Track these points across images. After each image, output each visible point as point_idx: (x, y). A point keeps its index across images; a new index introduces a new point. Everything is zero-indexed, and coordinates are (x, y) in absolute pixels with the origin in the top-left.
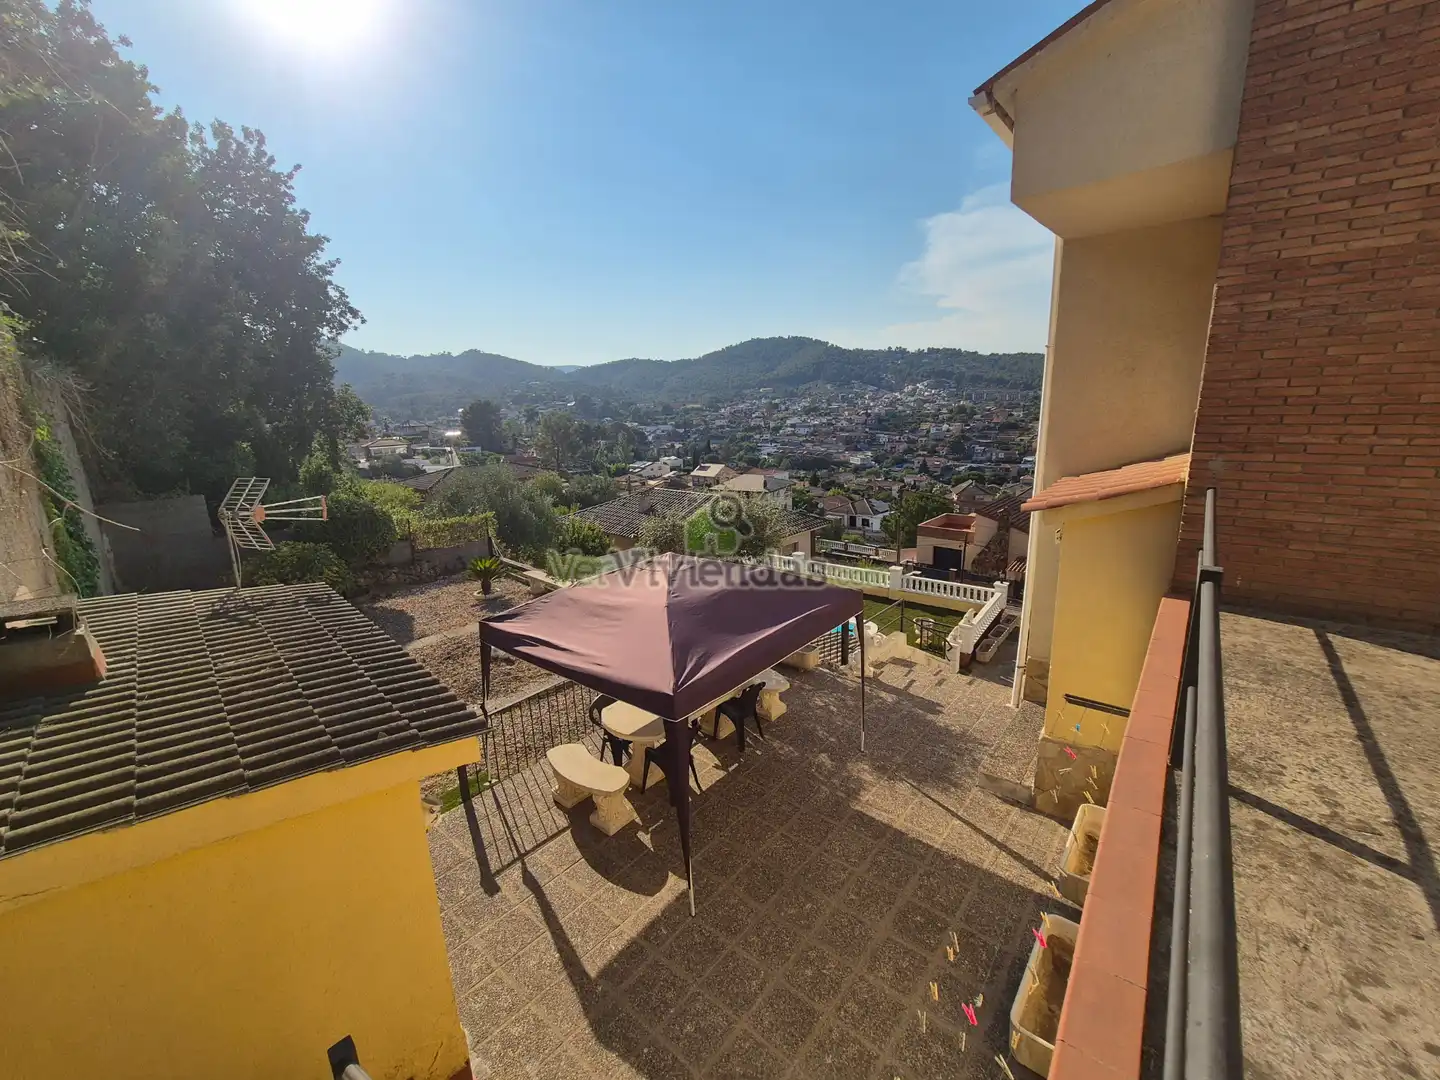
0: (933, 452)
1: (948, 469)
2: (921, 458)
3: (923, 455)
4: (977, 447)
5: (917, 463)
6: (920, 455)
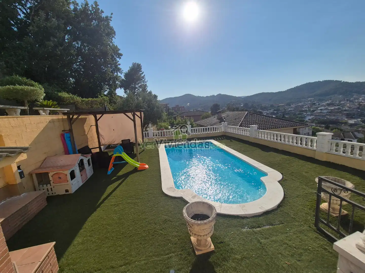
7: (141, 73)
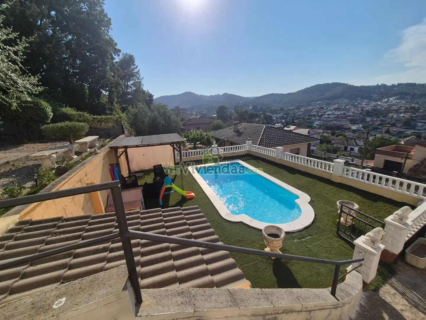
0: (394, 125)
1: (402, 132)
2: (387, 128)
3: (388, 126)
4: (419, 124)
5: (384, 129)
6: (386, 126)
7: (134, 67)
